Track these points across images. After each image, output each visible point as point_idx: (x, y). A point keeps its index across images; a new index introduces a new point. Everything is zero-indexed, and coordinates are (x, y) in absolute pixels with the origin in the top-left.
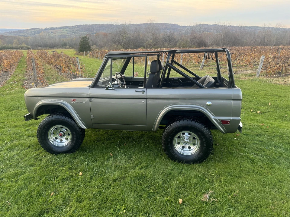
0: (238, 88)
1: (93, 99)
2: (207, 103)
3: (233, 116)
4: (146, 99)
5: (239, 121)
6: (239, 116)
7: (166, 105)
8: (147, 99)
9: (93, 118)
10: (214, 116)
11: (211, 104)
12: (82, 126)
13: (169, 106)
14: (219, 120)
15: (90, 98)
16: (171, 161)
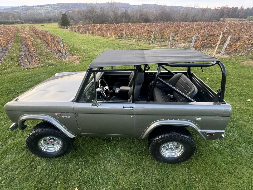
0: (228, 104)
1: (79, 114)
2: (197, 119)
3: (218, 129)
5: (221, 134)
6: (224, 129)
8: (136, 114)
9: (81, 130)
10: (201, 129)
11: (200, 119)
13: (158, 121)
14: (205, 132)
15: (75, 113)
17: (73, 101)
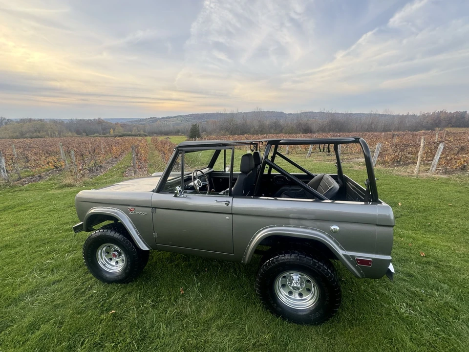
0: (384, 204)
1: (157, 210)
2: (332, 228)
3: (377, 253)
4: (232, 214)
5: (388, 262)
6: (389, 254)
7: (264, 226)
8: (234, 214)
9: (157, 237)
10: (343, 250)
11: (338, 228)
12: (143, 247)
13: (267, 228)
14: (353, 257)
15: (153, 208)
16: (270, 316)
17: (153, 191)
